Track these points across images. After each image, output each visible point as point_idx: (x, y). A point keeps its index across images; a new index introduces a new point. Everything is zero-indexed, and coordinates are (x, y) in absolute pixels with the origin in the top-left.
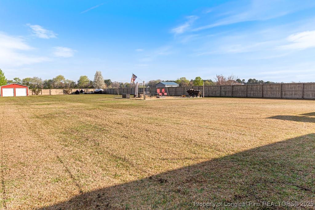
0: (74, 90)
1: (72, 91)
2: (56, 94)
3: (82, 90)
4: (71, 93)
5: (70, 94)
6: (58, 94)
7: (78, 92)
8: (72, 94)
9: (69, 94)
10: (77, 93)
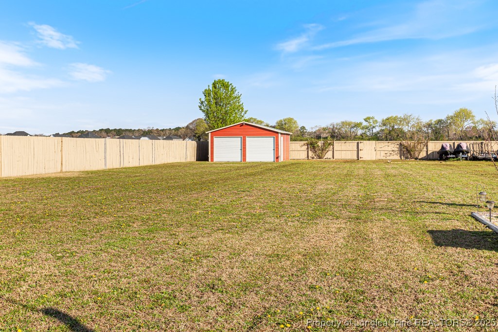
0: (434, 146)
1: (429, 149)
2: (374, 159)
3: (459, 146)
4: (423, 154)
5: (422, 159)
6: (381, 156)
7: (446, 153)
8: (428, 158)
9: (416, 159)
10: (443, 155)
